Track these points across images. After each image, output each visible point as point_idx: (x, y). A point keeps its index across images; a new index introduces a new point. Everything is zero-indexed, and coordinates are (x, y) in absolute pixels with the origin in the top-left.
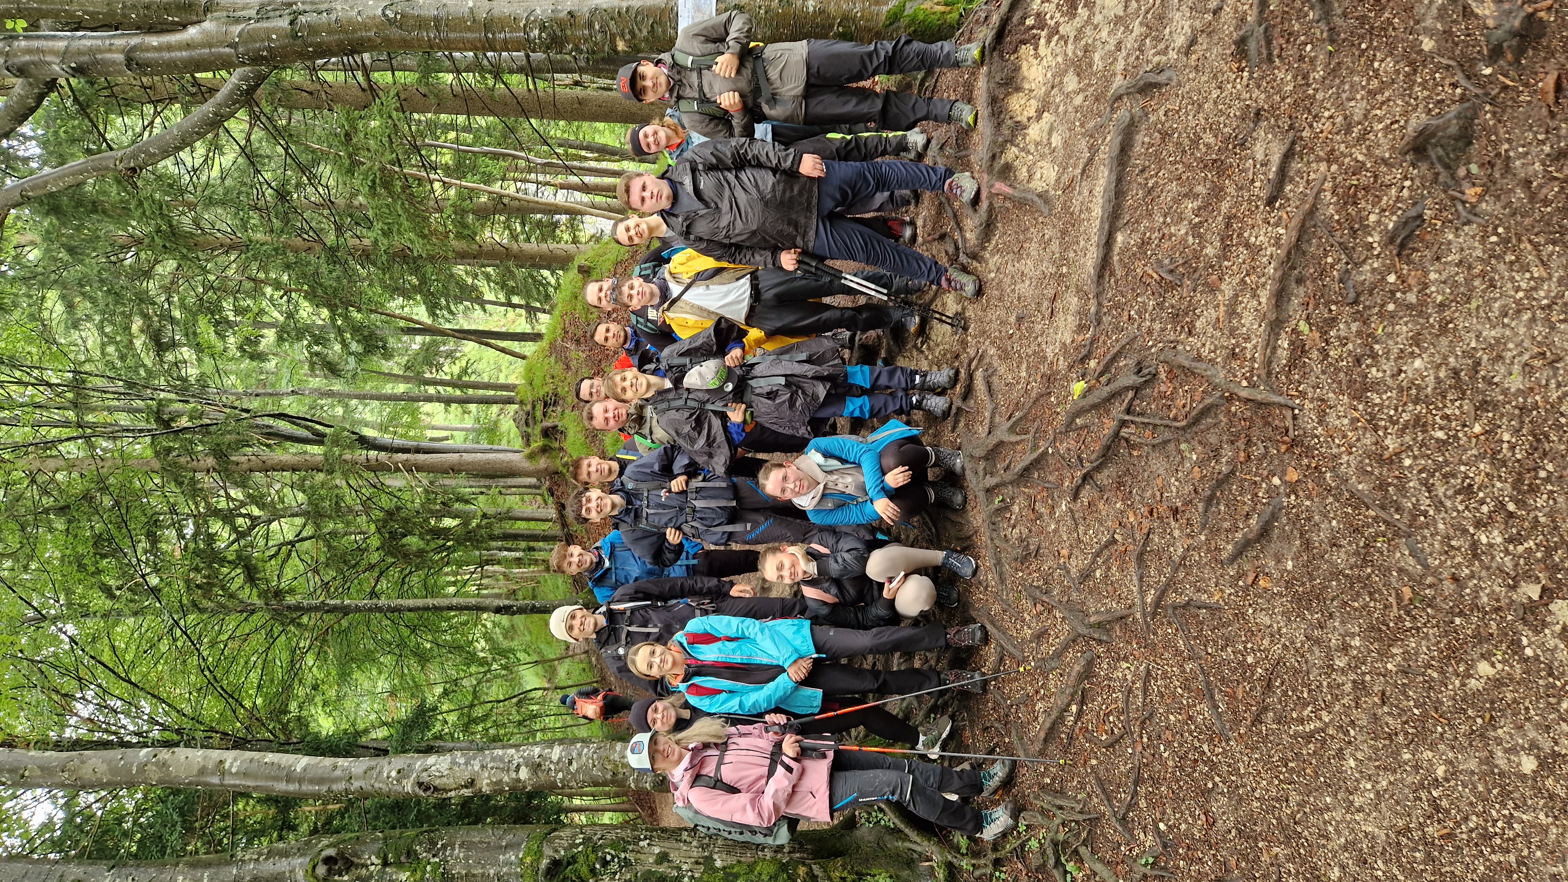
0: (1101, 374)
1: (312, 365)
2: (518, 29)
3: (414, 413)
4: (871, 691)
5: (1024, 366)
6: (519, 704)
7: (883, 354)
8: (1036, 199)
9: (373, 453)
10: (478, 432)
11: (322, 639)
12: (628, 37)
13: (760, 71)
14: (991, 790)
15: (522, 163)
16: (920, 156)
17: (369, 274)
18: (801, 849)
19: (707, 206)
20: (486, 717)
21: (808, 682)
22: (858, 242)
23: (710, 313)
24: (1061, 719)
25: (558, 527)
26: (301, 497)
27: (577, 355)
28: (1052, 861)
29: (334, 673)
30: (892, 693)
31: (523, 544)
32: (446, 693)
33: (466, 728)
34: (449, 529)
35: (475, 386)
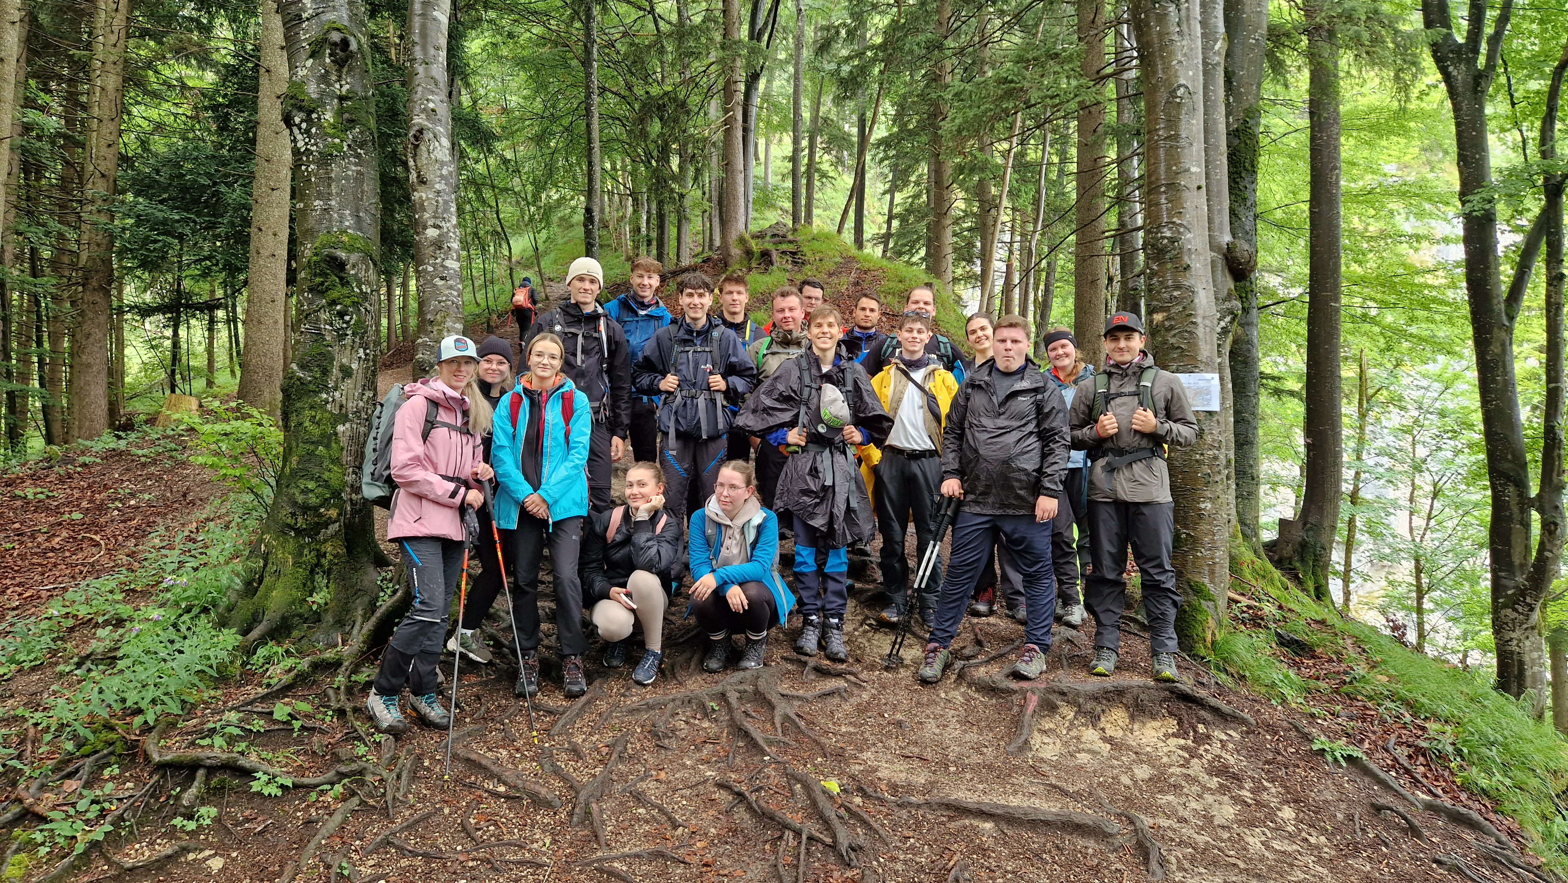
0: (848, 809)
1: (827, 29)
2: (1170, 216)
3: (781, 127)
4: (516, 580)
5: (852, 729)
6: (495, 233)
7: (858, 585)
8: (1023, 738)
9: (742, 87)
10: (764, 189)
11: (559, 42)
12: (1167, 324)
13: (1140, 454)
14: (417, 704)
15: (1030, 227)
16: (1059, 619)
17: (917, 81)
18: (354, 512)
19: (1001, 405)
20: (484, 202)
21: (524, 514)
22: (971, 557)
23: (896, 410)
24: (491, 776)
25: (672, 268)
26: (697, 19)
27: (844, 283)
28: (343, 769)
29: (525, 53)
30: (514, 601)
31: (654, 235)
32: (505, 161)
33: (471, 182)
34: (668, 162)
35: (810, 185)
